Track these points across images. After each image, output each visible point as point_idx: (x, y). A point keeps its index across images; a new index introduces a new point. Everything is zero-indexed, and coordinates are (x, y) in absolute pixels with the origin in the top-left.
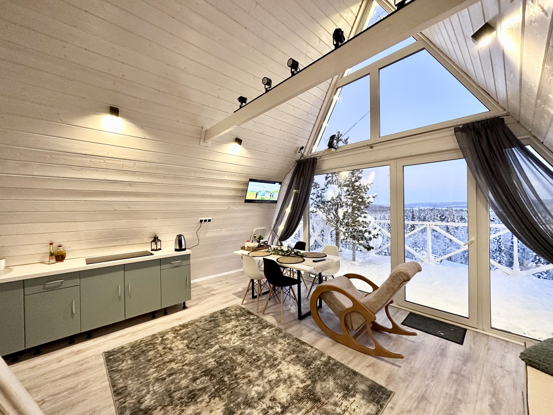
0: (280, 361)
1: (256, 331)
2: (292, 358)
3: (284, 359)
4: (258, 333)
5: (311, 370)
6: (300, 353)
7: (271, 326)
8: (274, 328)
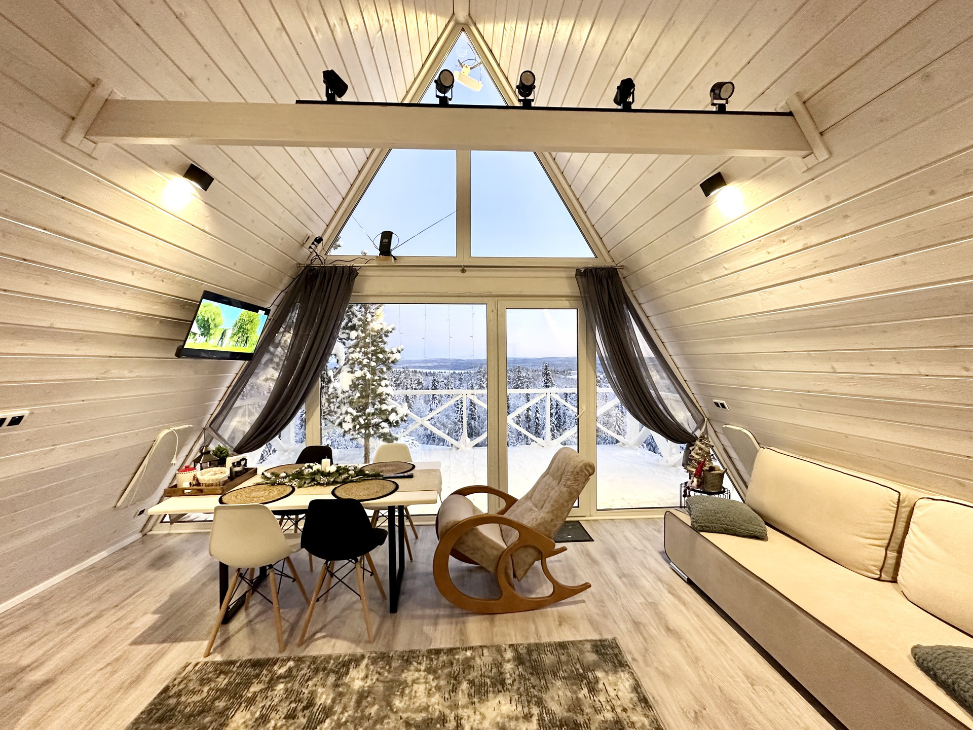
0: (453, 715)
1: (332, 696)
2: (466, 692)
3: (456, 706)
4: (341, 695)
5: (515, 688)
6: (466, 672)
7: (356, 660)
8: (365, 661)
